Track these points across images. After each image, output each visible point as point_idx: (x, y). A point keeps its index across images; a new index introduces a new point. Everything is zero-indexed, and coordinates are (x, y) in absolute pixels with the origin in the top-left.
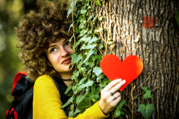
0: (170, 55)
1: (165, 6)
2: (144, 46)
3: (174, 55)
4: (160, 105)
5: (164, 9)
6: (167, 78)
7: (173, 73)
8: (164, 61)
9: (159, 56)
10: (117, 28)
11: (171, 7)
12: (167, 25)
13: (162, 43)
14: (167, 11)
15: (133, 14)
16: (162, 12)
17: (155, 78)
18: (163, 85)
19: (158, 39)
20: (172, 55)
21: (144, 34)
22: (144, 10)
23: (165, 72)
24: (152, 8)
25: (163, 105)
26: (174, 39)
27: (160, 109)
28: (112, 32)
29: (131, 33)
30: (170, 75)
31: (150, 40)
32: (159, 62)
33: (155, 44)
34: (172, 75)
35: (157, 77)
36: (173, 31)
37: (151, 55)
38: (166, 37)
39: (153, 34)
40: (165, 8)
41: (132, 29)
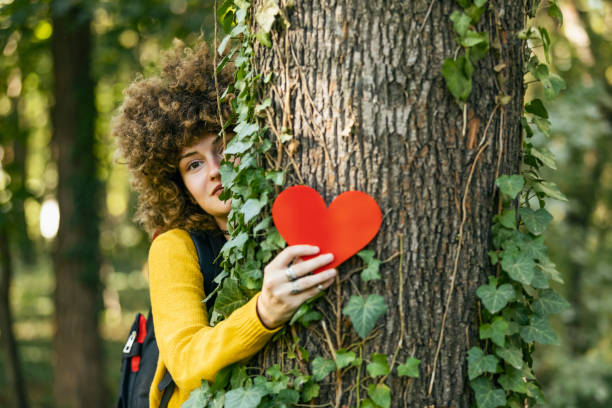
0: (433, 170)
1: (419, 44)
2: (368, 146)
3: (445, 169)
4: (407, 298)
5: (416, 53)
6: (425, 228)
7: (444, 216)
8: (418, 184)
9: (406, 173)
10: (303, 101)
11: (435, 48)
12: (424, 93)
13: (413, 137)
14: (425, 58)
15: (340, 65)
16: (411, 60)
17: (396, 227)
18: (415, 246)
19: (402, 130)
20: (439, 171)
21: (367, 116)
22: (366, 55)
23: (421, 214)
24: (386, 51)
25: (417, 296)
26: (446, 129)
27: (408, 308)
28: (293, 111)
29: (336, 114)
30: (435, 221)
31: (381, 131)
32: (406, 187)
33: (395, 143)
34: (440, 221)
35: (401, 226)
36: (442, 109)
37: (385, 170)
38: (423, 125)
39: (390, 115)
40: (420, 52)
41: (337, 104)
